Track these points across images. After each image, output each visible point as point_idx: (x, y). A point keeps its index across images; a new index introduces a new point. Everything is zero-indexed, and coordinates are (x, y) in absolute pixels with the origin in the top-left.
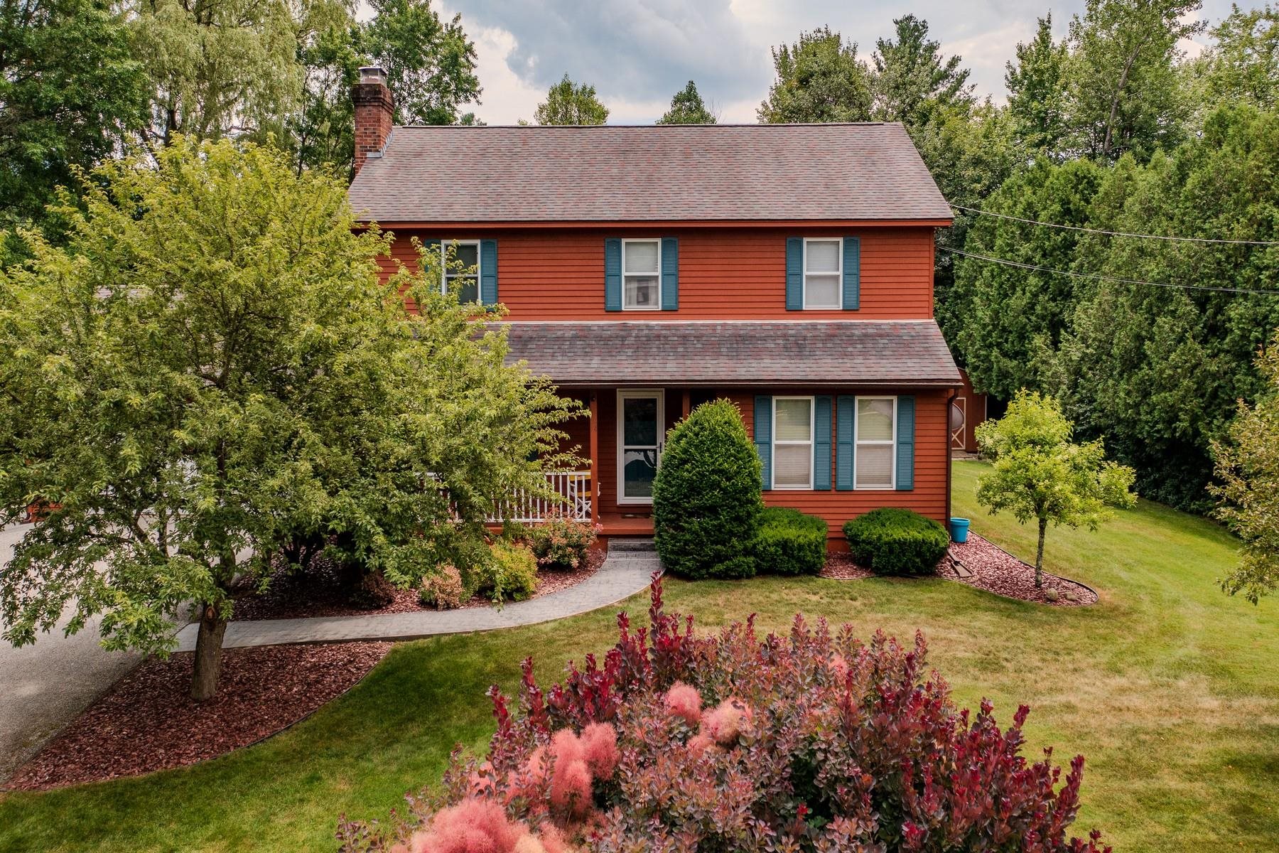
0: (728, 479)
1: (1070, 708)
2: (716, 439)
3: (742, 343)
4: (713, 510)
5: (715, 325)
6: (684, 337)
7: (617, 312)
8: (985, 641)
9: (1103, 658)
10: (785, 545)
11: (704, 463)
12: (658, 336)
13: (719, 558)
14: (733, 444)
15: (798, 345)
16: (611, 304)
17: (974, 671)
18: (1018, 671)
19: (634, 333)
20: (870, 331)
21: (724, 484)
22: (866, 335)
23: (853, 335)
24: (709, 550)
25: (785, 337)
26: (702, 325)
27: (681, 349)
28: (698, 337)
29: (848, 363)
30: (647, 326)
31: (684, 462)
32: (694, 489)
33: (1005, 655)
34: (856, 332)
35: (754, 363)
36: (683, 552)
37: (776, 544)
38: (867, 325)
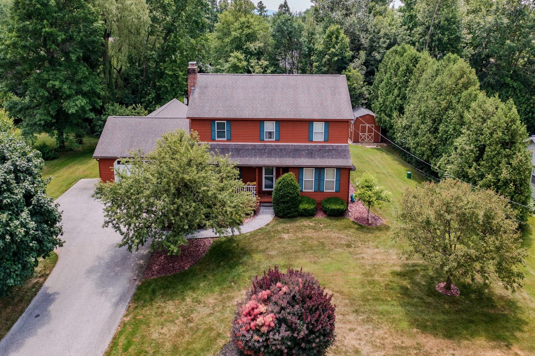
0: (291, 195)
1: (363, 258)
2: (288, 184)
3: (296, 152)
4: (287, 202)
5: (289, 145)
6: (281, 149)
7: (263, 141)
8: (349, 238)
9: (375, 244)
10: (305, 210)
11: (285, 191)
12: (274, 149)
13: (289, 213)
14: (293, 185)
15: (311, 153)
16: (262, 138)
17: (345, 247)
18: (355, 247)
19: (268, 148)
20: (331, 148)
21: (290, 196)
22: (329, 150)
23: (326, 149)
24: (286, 212)
25: (308, 150)
26: (286, 145)
27: (280, 154)
28: (285, 149)
29: (323, 160)
30: (271, 145)
31: (280, 190)
32: (282, 197)
33: (353, 243)
34: (327, 148)
35: (299, 159)
36: (280, 212)
37: (303, 209)
38: (330, 145)
